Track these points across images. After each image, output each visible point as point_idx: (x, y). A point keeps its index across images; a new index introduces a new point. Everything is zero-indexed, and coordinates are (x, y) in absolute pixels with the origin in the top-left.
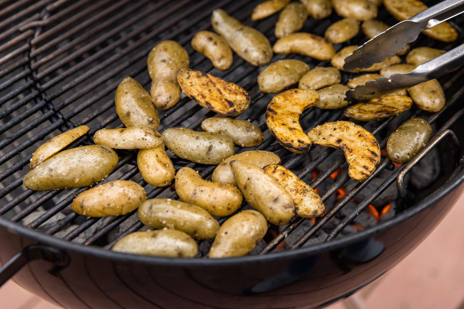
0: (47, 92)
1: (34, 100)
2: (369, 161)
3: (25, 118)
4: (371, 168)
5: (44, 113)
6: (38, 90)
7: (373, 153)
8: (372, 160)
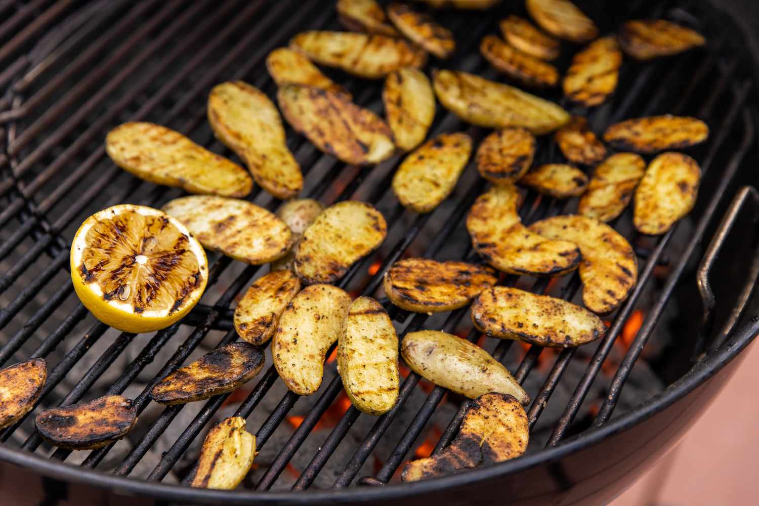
0: (50, 217)
1: (31, 233)
2: (617, 282)
3: (24, 268)
4: (619, 294)
5: (53, 257)
6: (35, 215)
7: (625, 270)
8: (622, 281)
